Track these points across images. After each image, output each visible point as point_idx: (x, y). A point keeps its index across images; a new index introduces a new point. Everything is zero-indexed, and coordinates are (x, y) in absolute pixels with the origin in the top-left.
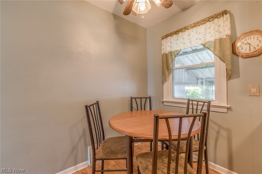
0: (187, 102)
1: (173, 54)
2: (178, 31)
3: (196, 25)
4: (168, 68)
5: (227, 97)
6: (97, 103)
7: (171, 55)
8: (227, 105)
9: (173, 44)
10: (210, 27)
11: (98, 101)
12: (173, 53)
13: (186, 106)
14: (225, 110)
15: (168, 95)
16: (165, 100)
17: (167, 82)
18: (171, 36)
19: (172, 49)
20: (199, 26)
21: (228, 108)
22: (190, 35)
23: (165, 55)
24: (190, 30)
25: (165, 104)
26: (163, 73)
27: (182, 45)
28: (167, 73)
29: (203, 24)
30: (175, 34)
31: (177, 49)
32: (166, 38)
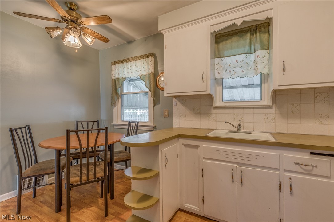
0: (128, 124)
1: (120, 81)
2: (124, 61)
3: (135, 59)
4: (116, 93)
5: (154, 118)
6: (28, 127)
7: (119, 81)
8: (154, 124)
9: (120, 71)
10: (144, 63)
11: (29, 125)
12: (120, 79)
13: (127, 127)
14: (152, 129)
15: (118, 118)
16: (115, 123)
17: (117, 106)
18: (118, 64)
19: (120, 76)
20: (137, 60)
21: (154, 127)
22: (132, 66)
23: (114, 81)
24: (132, 62)
25: (115, 127)
26: (112, 98)
27: (126, 74)
28: (116, 98)
29: (139, 59)
30: (122, 63)
31: (123, 77)
32: (115, 65)
